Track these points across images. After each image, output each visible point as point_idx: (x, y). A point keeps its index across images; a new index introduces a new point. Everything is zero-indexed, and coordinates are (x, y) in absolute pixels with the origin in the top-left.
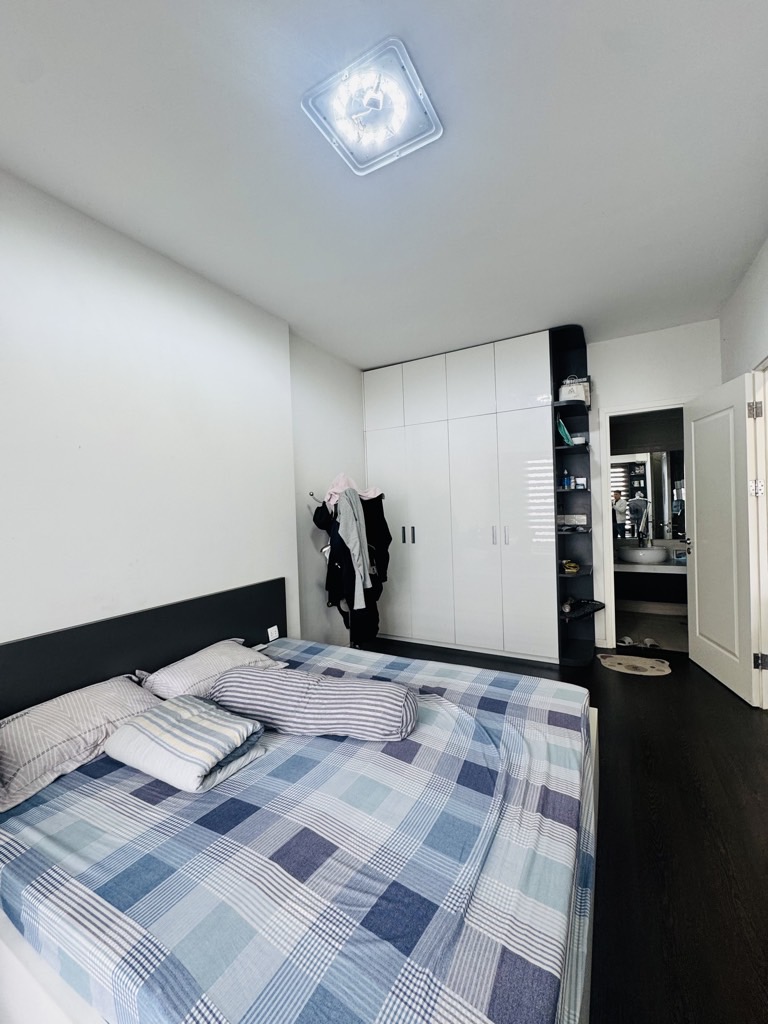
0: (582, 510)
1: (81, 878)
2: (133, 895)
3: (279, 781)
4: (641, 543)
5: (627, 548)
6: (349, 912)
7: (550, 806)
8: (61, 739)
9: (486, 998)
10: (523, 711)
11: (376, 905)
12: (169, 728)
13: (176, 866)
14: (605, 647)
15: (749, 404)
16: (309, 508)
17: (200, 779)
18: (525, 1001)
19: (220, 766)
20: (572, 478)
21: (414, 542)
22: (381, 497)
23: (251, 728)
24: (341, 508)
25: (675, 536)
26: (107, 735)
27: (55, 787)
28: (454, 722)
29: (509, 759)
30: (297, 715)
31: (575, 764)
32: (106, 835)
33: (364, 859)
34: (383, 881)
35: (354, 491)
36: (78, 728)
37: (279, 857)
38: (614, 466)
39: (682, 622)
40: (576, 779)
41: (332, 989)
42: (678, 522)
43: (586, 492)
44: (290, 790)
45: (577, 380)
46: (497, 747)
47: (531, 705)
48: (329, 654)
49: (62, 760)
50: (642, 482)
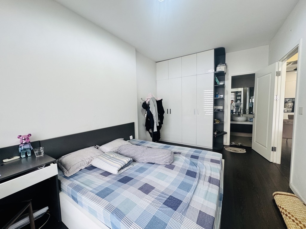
0: (221, 105)
1: (91, 191)
2: (105, 195)
3: (138, 173)
4: (239, 115)
5: (234, 116)
6: (159, 201)
7: (212, 181)
8: (80, 160)
9: (196, 220)
10: (203, 159)
11: (166, 200)
12: (108, 159)
13: (114, 190)
14: (226, 145)
15: (276, 72)
16: (141, 103)
17: (118, 171)
18: (206, 221)
19: (122, 168)
20: (219, 95)
21: (170, 113)
22: (162, 100)
23: (130, 159)
24: (150, 103)
25: (250, 113)
26: (91, 160)
27: (80, 172)
28: (184, 161)
29: (200, 170)
30: (141, 157)
31: (218, 172)
32: (95, 183)
33: (162, 190)
34: (168, 195)
35: (154, 98)
36: (84, 158)
37: (141, 189)
38: (232, 92)
39: (250, 139)
40: (219, 175)
41: (157, 216)
42: (251, 109)
43: (223, 99)
44: (141, 175)
45: (222, 65)
46: (196, 167)
47: (205, 157)
48: (147, 143)
49: (81, 166)
50: (240, 97)
